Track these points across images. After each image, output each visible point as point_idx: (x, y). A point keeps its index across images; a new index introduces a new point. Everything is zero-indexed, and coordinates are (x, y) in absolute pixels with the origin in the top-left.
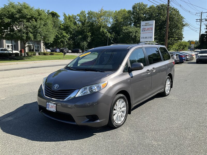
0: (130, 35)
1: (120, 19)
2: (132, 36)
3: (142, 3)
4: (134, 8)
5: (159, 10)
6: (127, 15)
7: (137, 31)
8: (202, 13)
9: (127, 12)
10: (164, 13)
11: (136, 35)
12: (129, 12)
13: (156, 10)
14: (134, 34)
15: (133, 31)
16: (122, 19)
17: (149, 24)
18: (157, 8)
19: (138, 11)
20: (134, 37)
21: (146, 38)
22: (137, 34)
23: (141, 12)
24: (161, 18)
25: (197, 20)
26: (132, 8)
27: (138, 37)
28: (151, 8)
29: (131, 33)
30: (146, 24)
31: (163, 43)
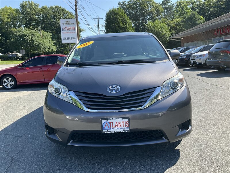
0: (25, 38)
1: (6, 19)
2: (27, 40)
3: (32, 1)
4: (22, 6)
5: (54, 12)
6: (15, 14)
7: (33, 35)
8: (98, 18)
9: (14, 11)
10: (60, 16)
11: (33, 39)
12: (17, 11)
13: (50, 12)
14: (30, 38)
15: (28, 34)
16: (8, 18)
17: (71, 23)
18: (52, 9)
19: (29, 10)
20: (30, 41)
21: (69, 39)
22: (34, 37)
23: (32, 12)
24: (57, 21)
25: (95, 25)
26: (21, 6)
27: (36, 41)
28: (44, 9)
29: (26, 36)
30: (66, 22)
31: (63, 49)
